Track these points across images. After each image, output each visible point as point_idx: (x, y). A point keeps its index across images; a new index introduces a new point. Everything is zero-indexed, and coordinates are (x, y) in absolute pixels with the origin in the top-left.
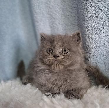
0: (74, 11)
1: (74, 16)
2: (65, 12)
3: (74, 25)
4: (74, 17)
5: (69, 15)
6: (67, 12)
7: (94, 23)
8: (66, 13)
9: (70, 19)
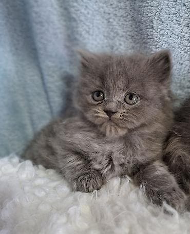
0: (122, 4)
1: (122, 16)
2: (101, 4)
3: (122, 36)
4: (122, 19)
5: (109, 14)
6: (105, 5)
7: (173, 36)
8: (103, 8)
9: (112, 22)
